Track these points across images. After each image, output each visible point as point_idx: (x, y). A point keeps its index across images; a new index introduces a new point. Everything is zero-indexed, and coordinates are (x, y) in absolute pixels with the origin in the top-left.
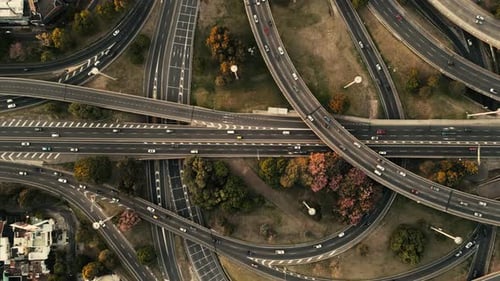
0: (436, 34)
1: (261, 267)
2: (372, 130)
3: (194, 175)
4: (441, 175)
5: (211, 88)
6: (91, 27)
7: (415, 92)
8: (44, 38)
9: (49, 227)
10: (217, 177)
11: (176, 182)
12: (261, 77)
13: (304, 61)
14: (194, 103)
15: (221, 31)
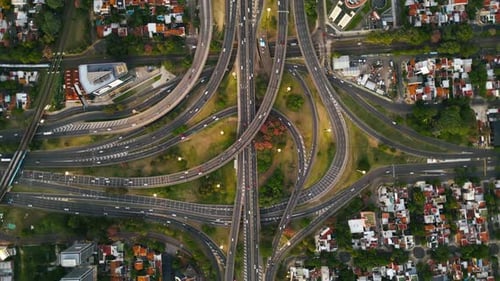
0: (198, 94)
1: (308, 170)
2: (244, 120)
3: (266, 202)
4: (262, 91)
5: (226, 195)
6: (199, 252)
7: (224, 102)
8: (206, 273)
9: (294, 269)
10: (267, 192)
11: (271, 210)
12: (220, 172)
13: (212, 154)
14: (233, 203)
15: (200, 192)
